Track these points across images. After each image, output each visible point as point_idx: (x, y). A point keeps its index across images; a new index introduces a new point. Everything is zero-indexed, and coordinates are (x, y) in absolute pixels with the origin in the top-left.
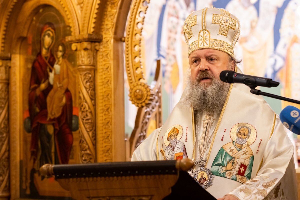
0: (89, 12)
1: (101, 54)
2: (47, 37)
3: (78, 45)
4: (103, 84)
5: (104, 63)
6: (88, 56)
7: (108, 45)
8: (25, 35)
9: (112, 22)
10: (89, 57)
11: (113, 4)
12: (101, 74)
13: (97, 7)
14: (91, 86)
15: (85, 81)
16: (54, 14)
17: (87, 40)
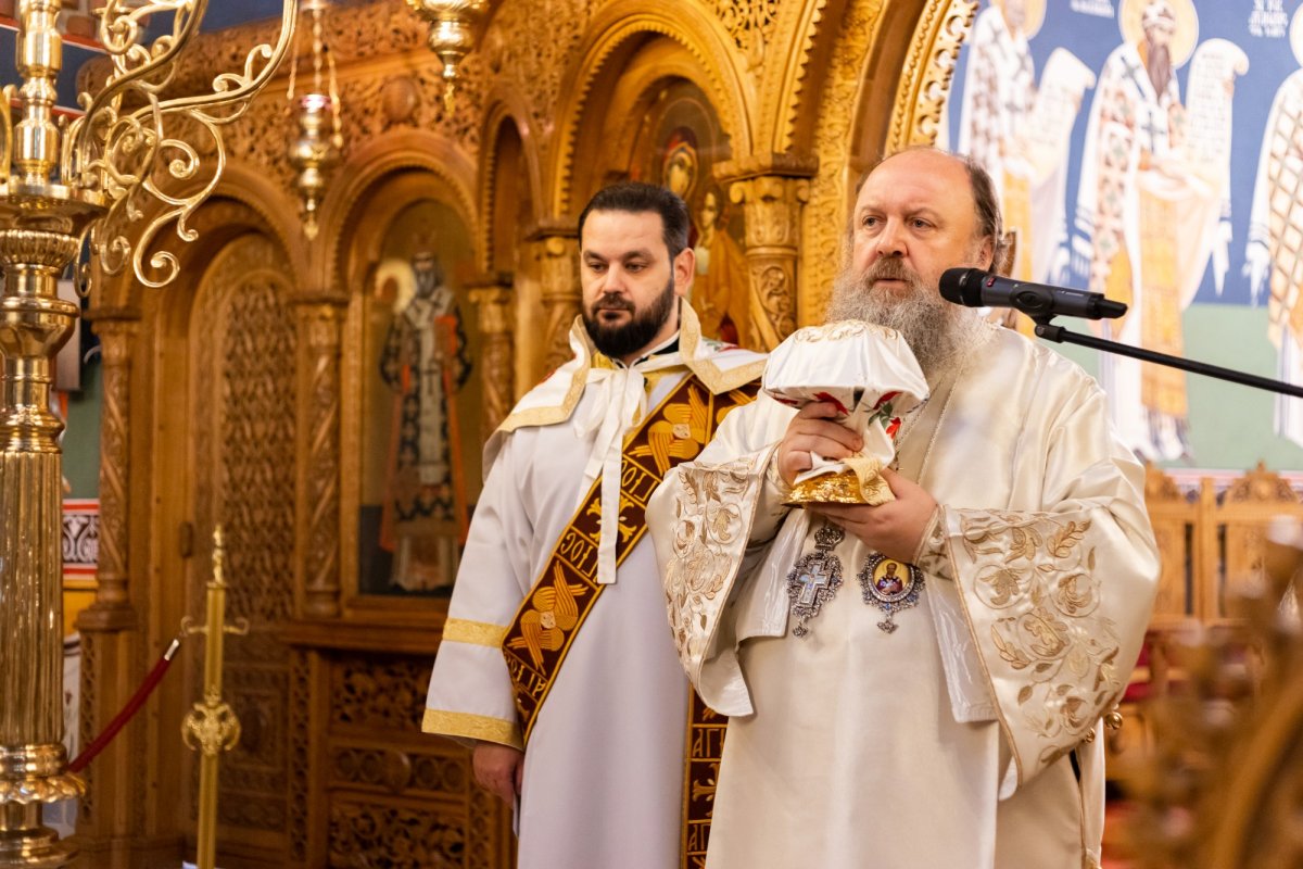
0: (776, 88)
1: (814, 211)
2: (676, 169)
3: (747, 187)
4: (819, 301)
5: (823, 238)
6: (775, 219)
7: (834, 186)
8: (623, 166)
9: (845, 117)
10: (777, 223)
11: (849, 63)
12: (813, 271)
13: (800, 72)
14: (783, 307)
15: (767, 291)
16: (695, 102)
17: (769, 172)
